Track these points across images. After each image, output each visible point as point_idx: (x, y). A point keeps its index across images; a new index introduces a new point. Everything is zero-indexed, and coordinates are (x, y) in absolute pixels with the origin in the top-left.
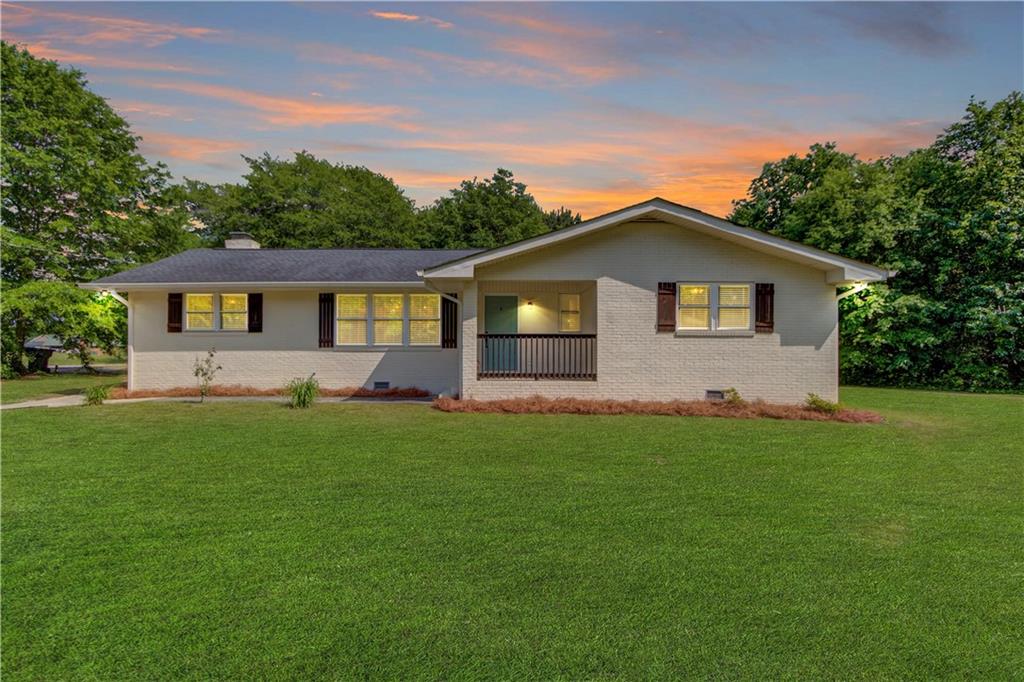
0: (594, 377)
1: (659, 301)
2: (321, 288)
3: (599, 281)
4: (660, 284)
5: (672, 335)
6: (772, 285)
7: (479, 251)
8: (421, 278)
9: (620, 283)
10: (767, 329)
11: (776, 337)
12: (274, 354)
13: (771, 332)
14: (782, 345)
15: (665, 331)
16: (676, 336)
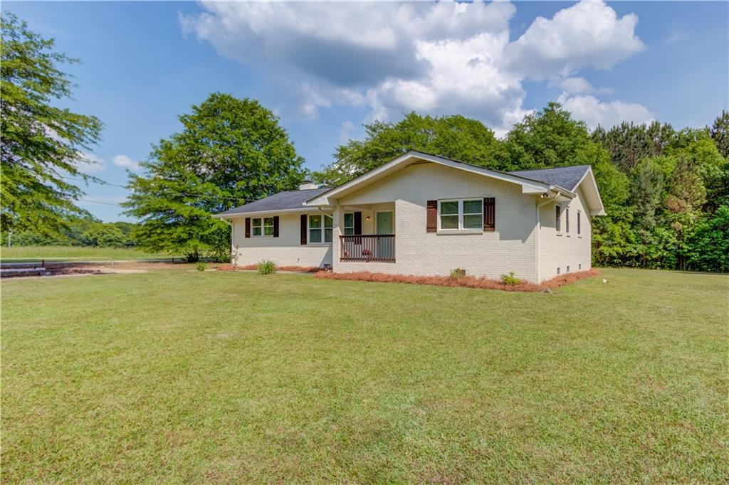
0: (393, 260)
1: (428, 213)
2: (302, 212)
3: (396, 202)
4: (428, 202)
5: (435, 234)
6: (494, 199)
7: (329, 189)
8: (305, 206)
9: (407, 203)
10: (490, 229)
11: (496, 234)
12: (283, 248)
13: (494, 231)
14: (501, 239)
15: (431, 231)
16: (438, 235)
